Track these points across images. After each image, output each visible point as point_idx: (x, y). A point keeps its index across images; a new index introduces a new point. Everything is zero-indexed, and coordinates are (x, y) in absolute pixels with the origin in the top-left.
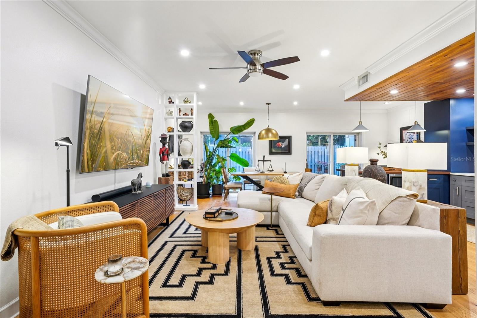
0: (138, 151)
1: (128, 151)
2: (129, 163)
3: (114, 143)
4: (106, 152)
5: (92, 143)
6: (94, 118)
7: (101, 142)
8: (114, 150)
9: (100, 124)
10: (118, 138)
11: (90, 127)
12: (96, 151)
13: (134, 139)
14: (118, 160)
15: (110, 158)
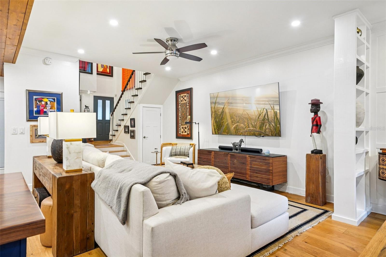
0: (253, 123)
1: (244, 123)
2: (246, 130)
3: (234, 119)
4: (228, 124)
5: (217, 120)
6: (217, 106)
7: (224, 119)
8: (234, 123)
9: (222, 109)
10: (237, 117)
11: (214, 111)
12: (220, 124)
13: (249, 116)
14: (237, 128)
15: (231, 128)
